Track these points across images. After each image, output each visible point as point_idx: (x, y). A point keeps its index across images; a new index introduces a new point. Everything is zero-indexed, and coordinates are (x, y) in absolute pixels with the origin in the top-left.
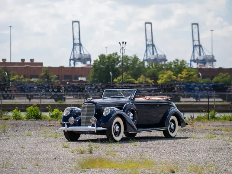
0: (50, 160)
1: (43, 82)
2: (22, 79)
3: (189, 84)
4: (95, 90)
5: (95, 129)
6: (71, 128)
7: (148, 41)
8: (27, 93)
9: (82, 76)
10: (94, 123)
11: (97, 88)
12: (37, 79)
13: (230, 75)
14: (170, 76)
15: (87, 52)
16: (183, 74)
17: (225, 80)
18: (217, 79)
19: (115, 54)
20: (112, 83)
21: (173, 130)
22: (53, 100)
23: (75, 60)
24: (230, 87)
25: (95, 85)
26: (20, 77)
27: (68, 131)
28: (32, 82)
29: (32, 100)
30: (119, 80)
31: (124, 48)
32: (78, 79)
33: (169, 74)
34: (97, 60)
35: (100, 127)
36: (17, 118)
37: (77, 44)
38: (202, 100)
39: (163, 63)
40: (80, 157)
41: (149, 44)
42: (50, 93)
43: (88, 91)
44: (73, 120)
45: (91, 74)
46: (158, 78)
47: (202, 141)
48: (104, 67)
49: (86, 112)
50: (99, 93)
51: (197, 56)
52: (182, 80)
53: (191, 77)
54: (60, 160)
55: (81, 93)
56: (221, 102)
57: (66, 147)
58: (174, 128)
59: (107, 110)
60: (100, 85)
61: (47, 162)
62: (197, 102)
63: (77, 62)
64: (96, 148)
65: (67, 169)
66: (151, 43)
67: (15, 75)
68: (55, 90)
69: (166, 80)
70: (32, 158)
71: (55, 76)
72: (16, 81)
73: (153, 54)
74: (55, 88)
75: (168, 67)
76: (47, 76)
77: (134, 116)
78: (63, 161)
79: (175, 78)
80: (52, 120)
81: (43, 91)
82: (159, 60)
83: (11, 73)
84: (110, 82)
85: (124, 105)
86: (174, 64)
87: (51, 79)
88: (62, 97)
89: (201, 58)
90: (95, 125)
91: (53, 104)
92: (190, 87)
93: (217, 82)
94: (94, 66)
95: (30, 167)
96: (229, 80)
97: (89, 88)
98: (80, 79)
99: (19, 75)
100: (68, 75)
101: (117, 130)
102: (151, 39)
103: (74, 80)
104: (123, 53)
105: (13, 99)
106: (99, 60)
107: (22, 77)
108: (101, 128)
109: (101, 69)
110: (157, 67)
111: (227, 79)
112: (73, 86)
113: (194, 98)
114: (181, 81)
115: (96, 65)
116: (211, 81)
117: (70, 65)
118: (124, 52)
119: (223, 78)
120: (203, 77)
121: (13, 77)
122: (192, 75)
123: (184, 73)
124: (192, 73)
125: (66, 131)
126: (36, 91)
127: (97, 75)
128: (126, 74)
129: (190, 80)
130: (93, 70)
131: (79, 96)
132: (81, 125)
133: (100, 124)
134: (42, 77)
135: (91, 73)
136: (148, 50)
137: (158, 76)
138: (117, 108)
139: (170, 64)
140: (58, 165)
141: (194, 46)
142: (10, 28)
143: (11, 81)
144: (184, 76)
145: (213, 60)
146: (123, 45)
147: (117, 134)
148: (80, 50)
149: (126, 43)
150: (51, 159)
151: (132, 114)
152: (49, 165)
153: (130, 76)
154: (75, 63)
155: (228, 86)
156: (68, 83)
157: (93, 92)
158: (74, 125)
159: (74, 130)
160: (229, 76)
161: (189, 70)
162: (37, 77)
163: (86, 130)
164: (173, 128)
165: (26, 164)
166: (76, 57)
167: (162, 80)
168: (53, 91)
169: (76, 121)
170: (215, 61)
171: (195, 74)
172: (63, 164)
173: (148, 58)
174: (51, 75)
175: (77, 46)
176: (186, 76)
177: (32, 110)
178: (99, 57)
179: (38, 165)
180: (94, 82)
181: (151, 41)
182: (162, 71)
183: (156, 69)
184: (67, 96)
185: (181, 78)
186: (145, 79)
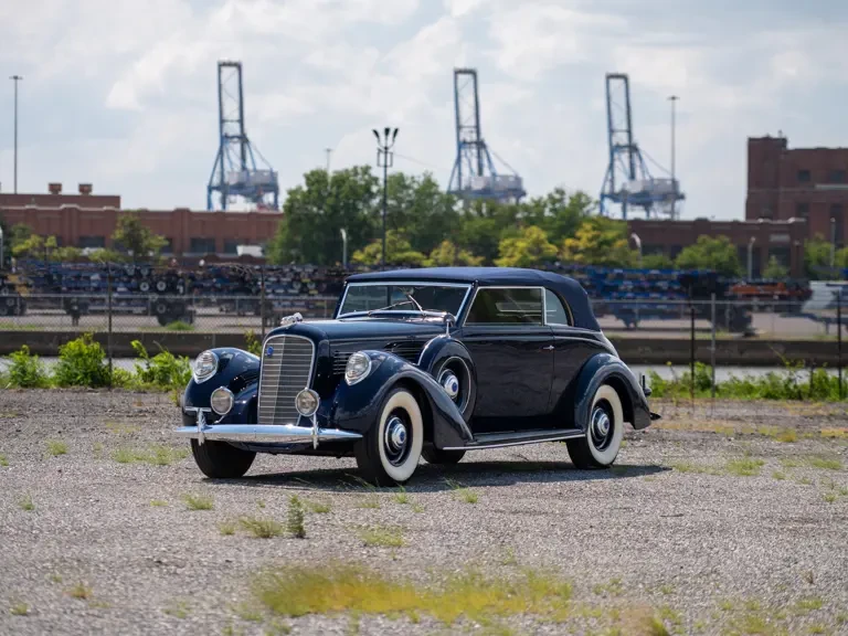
0: (138, 570)
1: (120, 259)
2: (52, 248)
3: (601, 271)
4: (292, 288)
5: (312, 433)
6: (220, 431)
7: (464, 130)
8: (68, 296)
9: (247, 242)
10: (308, 411)
11: (299, 281)
12: (102, 250)
13: (732, 242)
14: (538, 243)
15: (267, 163)
16: (579, 239)
17: (716, 260)
18: (691, 256)
19: (359, 171)
20: (348, 267)
21: (603, 441)
22: (154, 320)
23: (225, 189)
24: (734, 284)
25: (292, 270)
26: (46, 241)
27: (207, 442)
28: (86, 259)
29: (83, 320)
30: (369, 255)
31: (390, 150)
32: (235, 251)
33: (534, 236)
34: (298, 190)
35: (333, 427)
36: (27, 381)
37: (233, 137)
38: (643, 324)
39: (513, 201)
40: (261, 553)
41: (468, 139)
42: (142, 296)
43: (269, 291)
44: (229, 400)
45: (280, 236)
46: (499, 252)
47: (716, 482)
48: (322, 212)
49: (277, 367)
50: (305, 297)
51: (621, 180)
52: (578, 257)
53: (605, 247)
54: (179, 571)
55: (245, 297)
56: (708, 331)
57: (202, 508)
58: (606, 431)
59: (359, 361)
60: (307, 270)
61: (125, 577)
62: (628, 329)
63: (232, 198)
64: (319, 512)
65: (208, 615)
66: (474, 137)
67: (28, 237)
68: (158, 286)
69: (525, 256)
70: (63, 560)
71: (159, 240)
72: (32, 257)
73: (480, 172)
74: (160, 278)
75: (533, 215)
76: (134, 241)
77: (461, 387)
78: (190, 576)
79: (552, 249)
80: (148, 388)
81: (119, 289)
82: (500, 192)
83: (16, 228)
84: (341, 261)
85: (424, 343)
86: (550, 206)
87: (146, 252)
88: (183, 309)
89: (635, 188)
90: (314, 421)
91: (150, 331)
92: (606, 282)
93: (691, 266)
94: (290, 208)
95: (52, 606)
96: (731, 258)
97: (273, 282)
98: (241, 250)
99: (41, 236)
100: (203, 237)
101: (396, 438)
102: (473, 123)
103: (221, 256)
104: (386, 166)
105: (22, 314)
106: (305, 188)
107: (51, 241)
108: (336, 433)
109: (311, 218)
110: (495, 214)
111: (723, 256)
112: (219, 274)
113: (618, 318)
114: (572, 261)
115: (296, 205)
116: (669, 262)
117: (210, 205)
118: (389, 163)
119: (710, 251)
120: (646, 250)
121: (23, 243)
122: (608, 243)
123: (584, 238)
124: (610, 235)
125: (201, 441)
126: (97, 290)
127: (299, 239)
128: (393, 238)
129: (603, 259)
130: (284, 222)
131: (240, 307)
132: (259, 417)
133: (333, 414)
134: (117, 245)
135: (278, 231)
136: (464, 160)
137: (498, 246)
138: (395, 354)
139: (539, 204)
140: (170, 597)
141: (615, 149)
142: (13, 81)
143: (16, 257)
144: (582, 244)
145: (672, 194)
146: (386, 139)
147: (398, 454)
148: (243, 158)
149: (396, 131)
150: (139, 565)
151: (453, 380)
152: (131, 594)
153: (407, 245)
154: (227, 200)
155: (729, 280)
156: (202, 263)
157: (286, 293)
158: (233, 418)
159: (233, 439)
160: (731, 246)
161: (600, 225)
162: (99, 242)
163: (276, 437)
164: (603, 430)
165: (37, 589)
166: (232, 180)
167: (511, 256)
168: (153, 289)
169: (240, 405)
170: (682, 197)
171: (619, 237)
172: (191, 593)
173: (464, 185)
174: (146, 237)
175: (231, 144)
176: (589, 245)
177: (81, 355)
178: (308, 178)
179: (83, 597)
180: (286, 260)
181: (474, 130)
182: (512, 228)
183: (493, 222)
184: (199, 306)
185: (574, 250)
186: (457, 252)
